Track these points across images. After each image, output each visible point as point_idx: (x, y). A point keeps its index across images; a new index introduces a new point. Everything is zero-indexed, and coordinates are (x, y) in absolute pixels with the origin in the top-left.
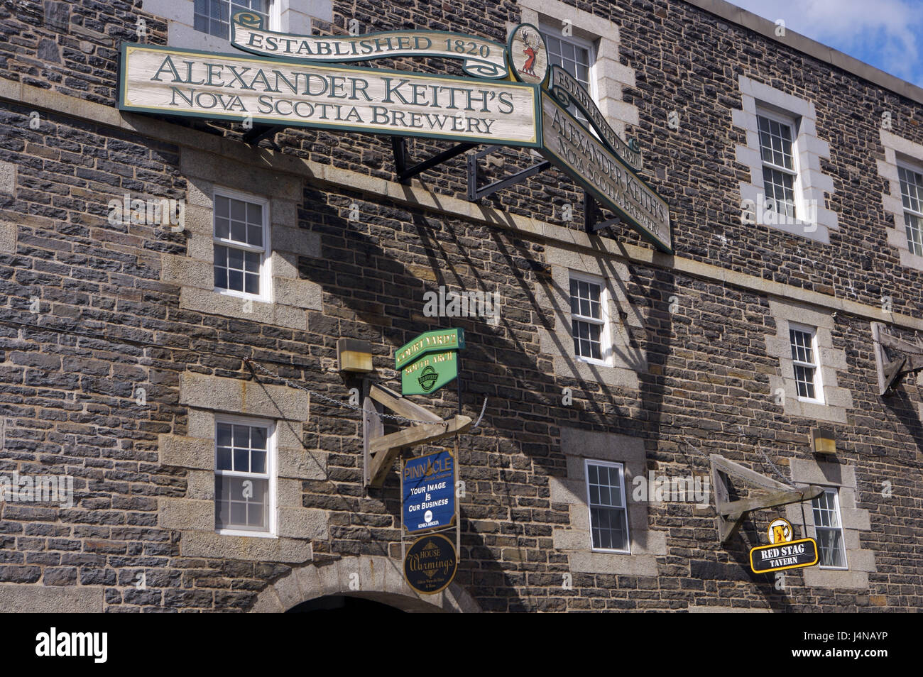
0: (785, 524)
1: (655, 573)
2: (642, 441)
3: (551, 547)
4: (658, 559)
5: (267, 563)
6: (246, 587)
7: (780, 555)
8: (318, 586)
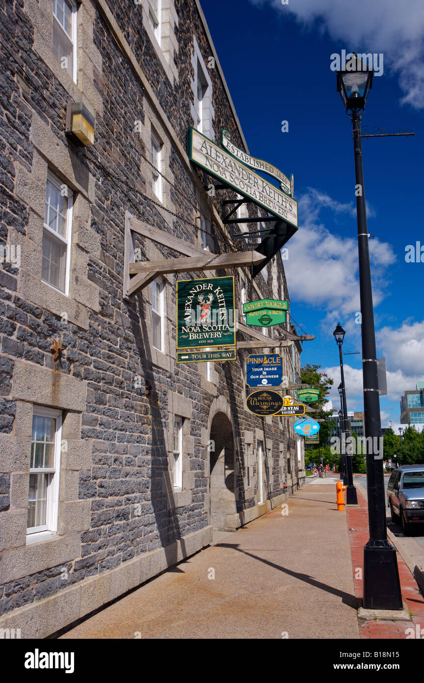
0: (291, 398)
7: (287, 410)
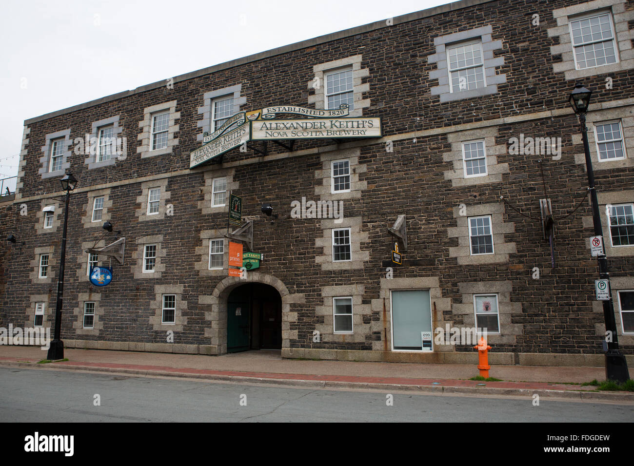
1: (363, 267)
2: (361, 217)
3: (314, 262)
4: (364, 262)
5: (220, 276)
6: (215, 282)
8: (233, 281)
